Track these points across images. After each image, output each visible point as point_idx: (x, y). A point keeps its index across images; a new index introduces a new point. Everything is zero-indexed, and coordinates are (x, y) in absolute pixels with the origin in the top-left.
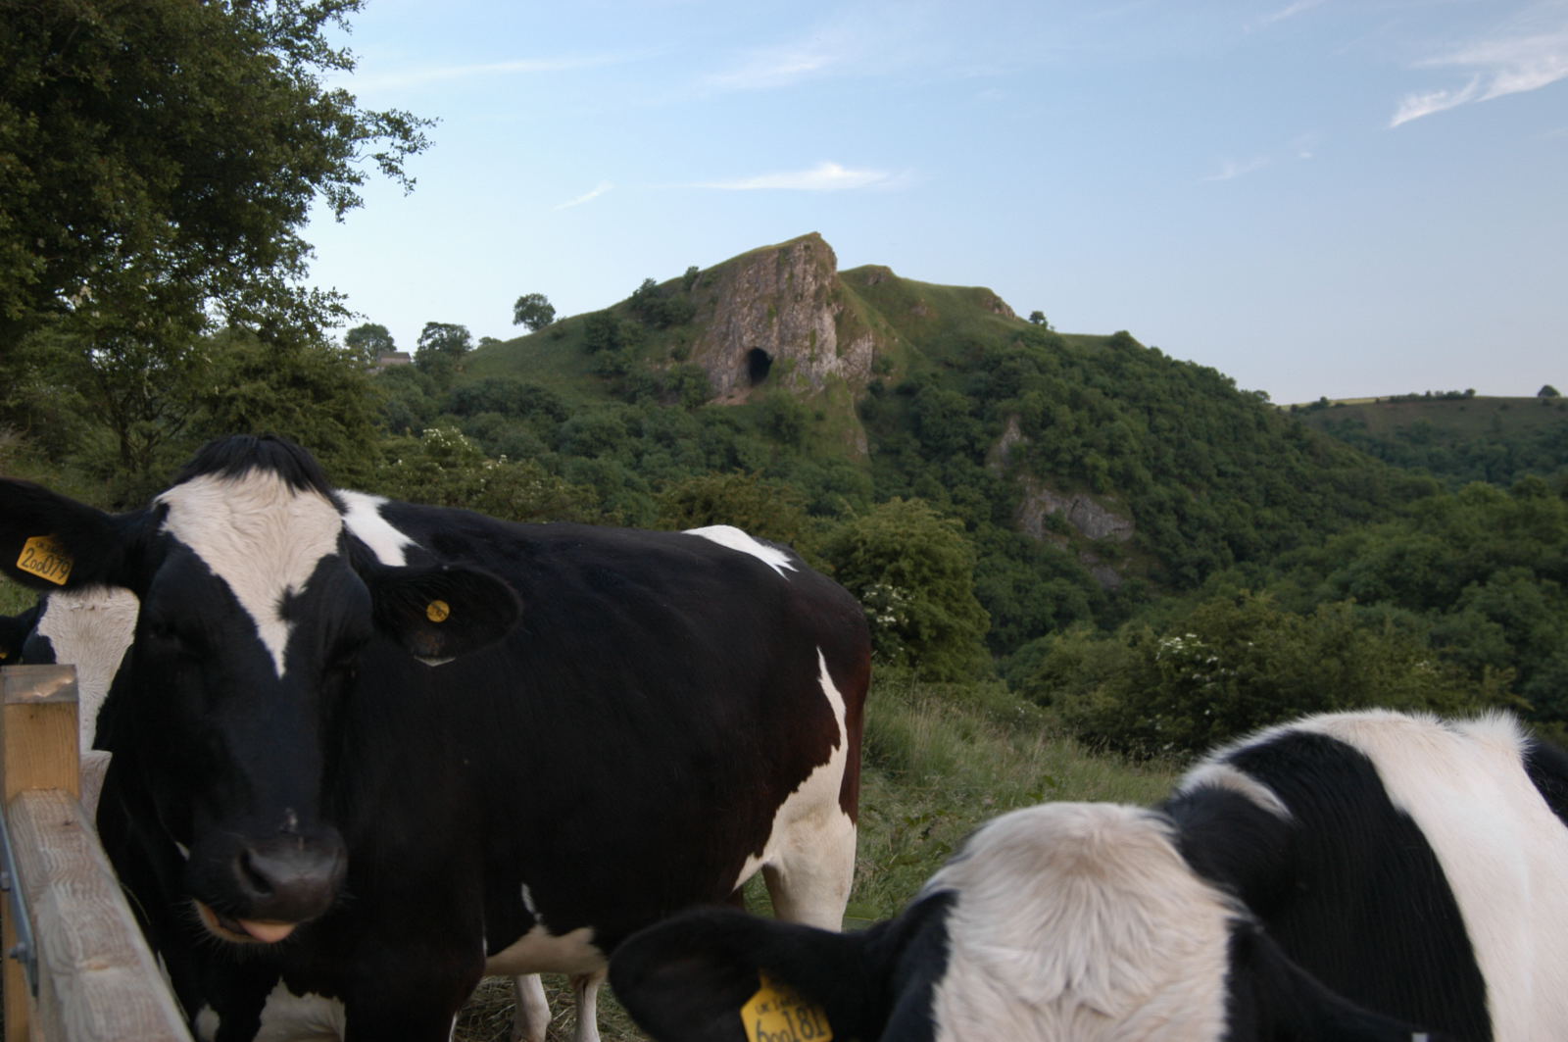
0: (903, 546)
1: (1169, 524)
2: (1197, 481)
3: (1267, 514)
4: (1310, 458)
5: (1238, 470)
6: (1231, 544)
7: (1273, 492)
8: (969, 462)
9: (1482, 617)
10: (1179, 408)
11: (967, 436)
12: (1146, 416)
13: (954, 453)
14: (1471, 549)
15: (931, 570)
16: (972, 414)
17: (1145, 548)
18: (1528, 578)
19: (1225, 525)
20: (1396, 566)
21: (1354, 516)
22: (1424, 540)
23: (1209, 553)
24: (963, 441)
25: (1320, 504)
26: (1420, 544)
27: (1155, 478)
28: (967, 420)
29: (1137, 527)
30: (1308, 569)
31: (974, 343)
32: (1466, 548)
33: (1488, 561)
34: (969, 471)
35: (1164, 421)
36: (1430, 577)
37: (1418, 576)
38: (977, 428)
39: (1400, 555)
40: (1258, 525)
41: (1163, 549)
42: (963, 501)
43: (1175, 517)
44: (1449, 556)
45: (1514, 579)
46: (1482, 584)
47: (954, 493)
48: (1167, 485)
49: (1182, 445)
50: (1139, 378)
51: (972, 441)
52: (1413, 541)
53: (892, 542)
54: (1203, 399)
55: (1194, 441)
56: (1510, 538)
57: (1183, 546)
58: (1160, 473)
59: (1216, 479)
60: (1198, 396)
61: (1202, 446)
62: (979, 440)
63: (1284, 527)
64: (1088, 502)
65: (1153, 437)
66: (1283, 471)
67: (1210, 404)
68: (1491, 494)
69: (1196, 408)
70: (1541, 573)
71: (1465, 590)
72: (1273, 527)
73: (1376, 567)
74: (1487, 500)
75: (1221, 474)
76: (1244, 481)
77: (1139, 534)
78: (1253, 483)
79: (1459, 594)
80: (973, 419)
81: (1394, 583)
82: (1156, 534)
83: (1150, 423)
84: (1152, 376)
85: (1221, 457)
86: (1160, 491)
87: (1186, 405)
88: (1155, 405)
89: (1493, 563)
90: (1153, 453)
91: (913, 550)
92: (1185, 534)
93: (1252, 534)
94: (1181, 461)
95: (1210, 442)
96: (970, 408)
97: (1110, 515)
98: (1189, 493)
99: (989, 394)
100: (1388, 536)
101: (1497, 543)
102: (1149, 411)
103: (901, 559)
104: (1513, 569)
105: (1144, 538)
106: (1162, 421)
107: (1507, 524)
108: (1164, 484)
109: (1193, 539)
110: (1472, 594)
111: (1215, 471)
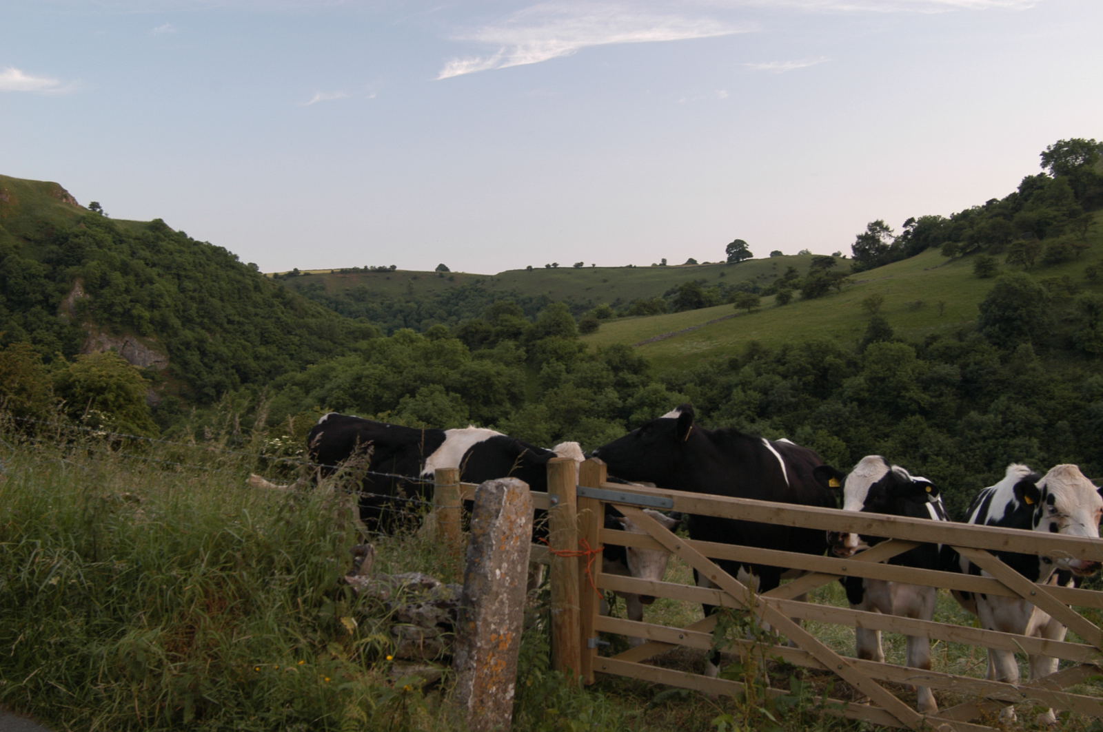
0: (107, 384)
1: (194, 358)
2: (213, 327)
3: (262, 350)
4: (292, 312)
5: (242, 319)
6: (238, 371)
7: (266, 335)
8: (45, 313)
9: (414, 418)
10: (200, 275)
11: (43, 293)
12: (176, 280)
13: (32, 306)
14: (404, 373)
15: (125, 400)
16: (46, 277)
17: (177, 375)
18: (441, 392)
19: (233, 358)
20: (356, 385)
21: (322, 351)
22: (374, 368)
23: (223, 378)
24: (40, 297)
25: (298, 343)
26: (372, 371)
27: (183, 325)
28: (43, 281)
29: (171, 360)
30: (294, 387)
31: (47, 224)
32: (401, 372)
33: (415, 381)
34: (45, 319)
35: (190, 285)
36: (378, 392)
37: (371, 391)
38: (51, 287)
39: (359, 379)
40: (256, 358)
41: (191, 376)
42: (40, 341)
43: (198, 352)
44: (391, 378)
45: (432, 393)
46: (413, 396)
47: (33, 335)
48: (192, 330)
49: (202, 301)
50: (171, 254)
51: (47, 297)
52: (367, 369)
53: (99, 382)
54: (217, 269)
55: (210, 299)
56: (428, 366)
57: (205, 373)
58: (187, 321)
59: (226, 326)
60: (213, 267)
61: (216, 302)
62: (52, 296)
63: (274, 359)
64: (135, 342)
65: (181, 295)
66: (273, 320)
67: (221, 273)
68: (414, 336)
69: (212, 276)
70: (448, 389)
71: (401, 400)
72: (267, 359)
73: (342, 387)
74: (412, 341)
75: (230, 322)
76: (246, 327)
77: (172, 364)
78: (252, 328)
79: (398, 403)
80: (47, 280)
81: (355, 396)
82: (185, 364)
83: (179, 286)
84: (181, 252)
85: (230, 311)
86: (188, 334)
87: (204, 273)
88: (183, 273)
89: (419, 382)
90: (182, 307)
91: (115, 386)
92: (205, 365)
93: (253, 364)
94: (202, 313)
95: (222, 300)
96: (45, 272)
97: (151, 351)
98: (208, 335)
99: (59, 262)
100: (351, 366)
101: (421, 369)
102: (179, 276)
103: (106, 392)
104: (431, 385)
105: (177, 367)
106: (188, 284)
107: (427, 356)
108: (189, 329)
109: (211, 368)
110: (406, 403)
111: (226, 320)
